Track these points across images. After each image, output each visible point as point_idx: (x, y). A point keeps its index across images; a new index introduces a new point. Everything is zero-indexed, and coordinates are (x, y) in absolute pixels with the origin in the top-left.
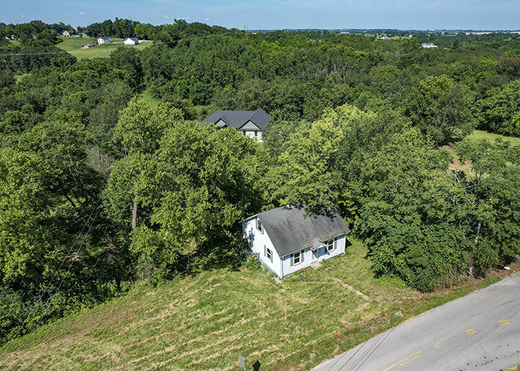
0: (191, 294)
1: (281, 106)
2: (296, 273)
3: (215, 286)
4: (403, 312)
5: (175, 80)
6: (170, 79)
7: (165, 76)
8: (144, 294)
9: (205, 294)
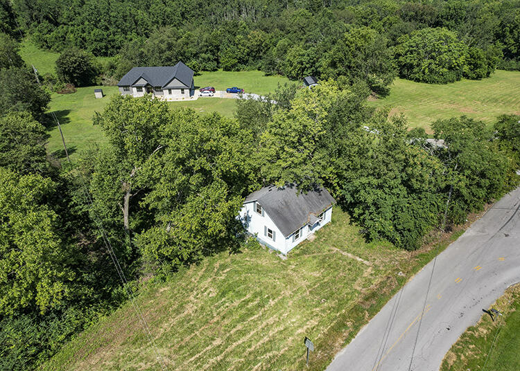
0: (205, 283)
1: (196, 56)
2: (296, 248)
3: (225, 271)
4: (404, 272)
5: (65, 27)
6: (57, 24)
7: (50, 21)
8: (157, 291)
9: (220, 281)
